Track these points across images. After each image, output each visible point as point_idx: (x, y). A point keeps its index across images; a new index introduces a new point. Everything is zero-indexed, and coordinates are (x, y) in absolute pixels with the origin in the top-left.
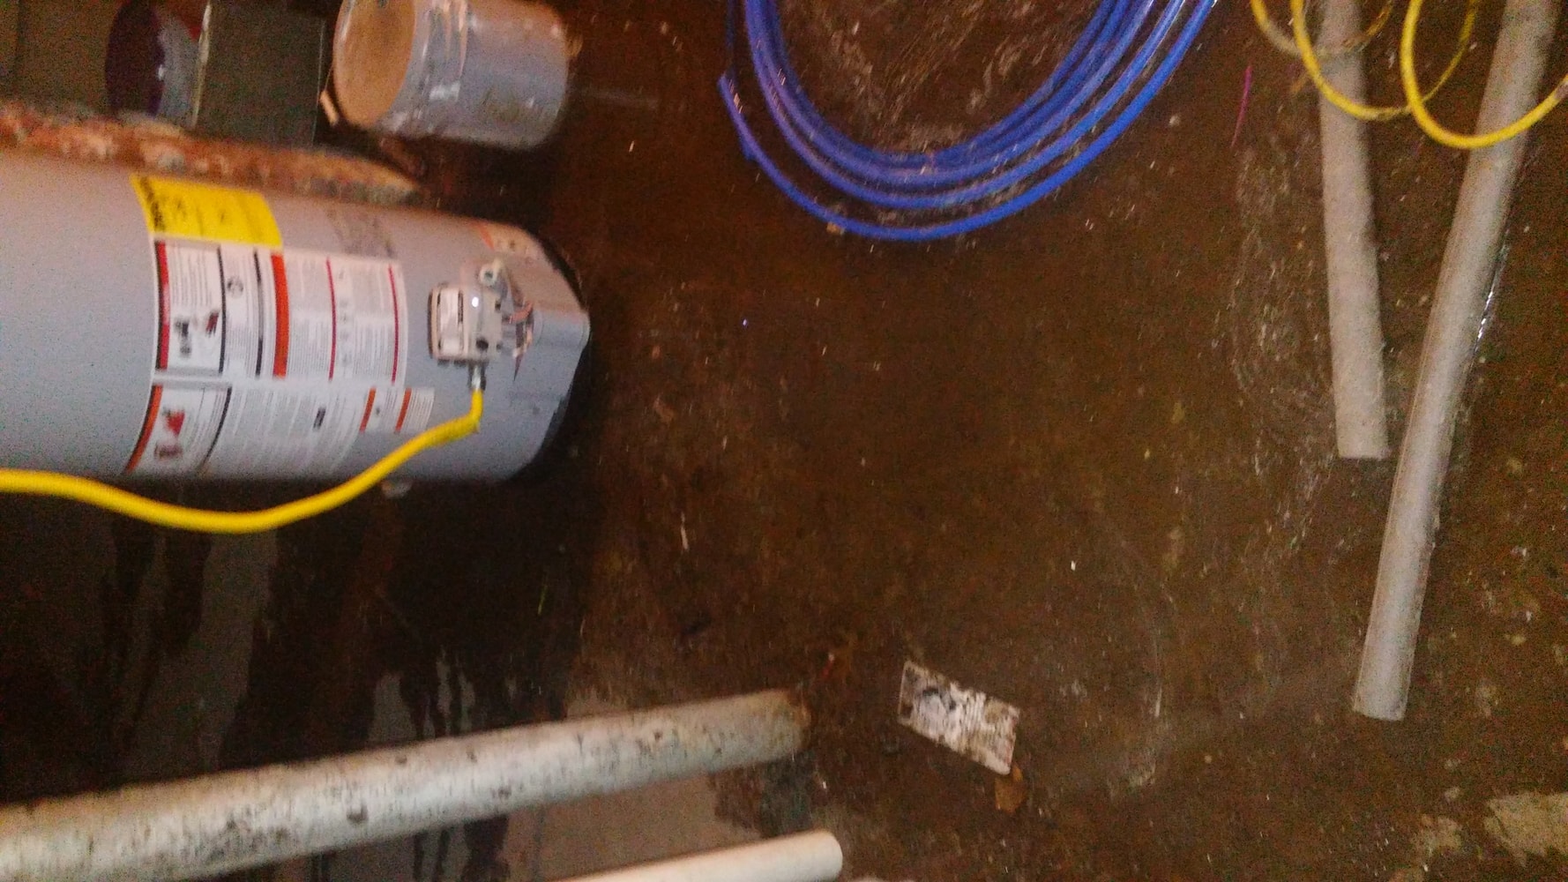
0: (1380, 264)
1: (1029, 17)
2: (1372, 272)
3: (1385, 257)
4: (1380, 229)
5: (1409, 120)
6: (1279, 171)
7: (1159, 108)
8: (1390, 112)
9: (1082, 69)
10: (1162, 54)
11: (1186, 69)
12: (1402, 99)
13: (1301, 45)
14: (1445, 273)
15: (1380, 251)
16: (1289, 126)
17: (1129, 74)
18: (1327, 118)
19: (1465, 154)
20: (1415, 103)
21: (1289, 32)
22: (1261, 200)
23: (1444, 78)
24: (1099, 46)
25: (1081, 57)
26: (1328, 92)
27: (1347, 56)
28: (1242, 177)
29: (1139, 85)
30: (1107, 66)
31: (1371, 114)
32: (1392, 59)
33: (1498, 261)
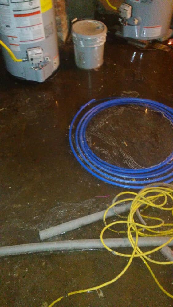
0: (78, 229)
1: (114, 154)
2: (75, 228)
3: (79, 229)
4: (84, 227)
5: (104, 226)
6: (92, 206)
7: (100, 182)
8: (105, 223)
9: (105, 166)
10: (110, 180)
11: (108, 185)
12: (107, 224)
13: (114, 204)
14: (77, 241)
15: (80, 228)
16: (101, 206)
17: (105, 175)
18: (103, 212)
19: (99, 238)
20: (107, 227)
21: (116, 201)
22: (86, 204)
23: (112, 230)
24: (110, 168)
25: (108, 166)
26: (107, 211)
27: (114, 212)
28: (90, 200)
29: (104, 177)
30: (106, 170)
31: (104, 220)
32: (115, 220)
33: (81, 249)
